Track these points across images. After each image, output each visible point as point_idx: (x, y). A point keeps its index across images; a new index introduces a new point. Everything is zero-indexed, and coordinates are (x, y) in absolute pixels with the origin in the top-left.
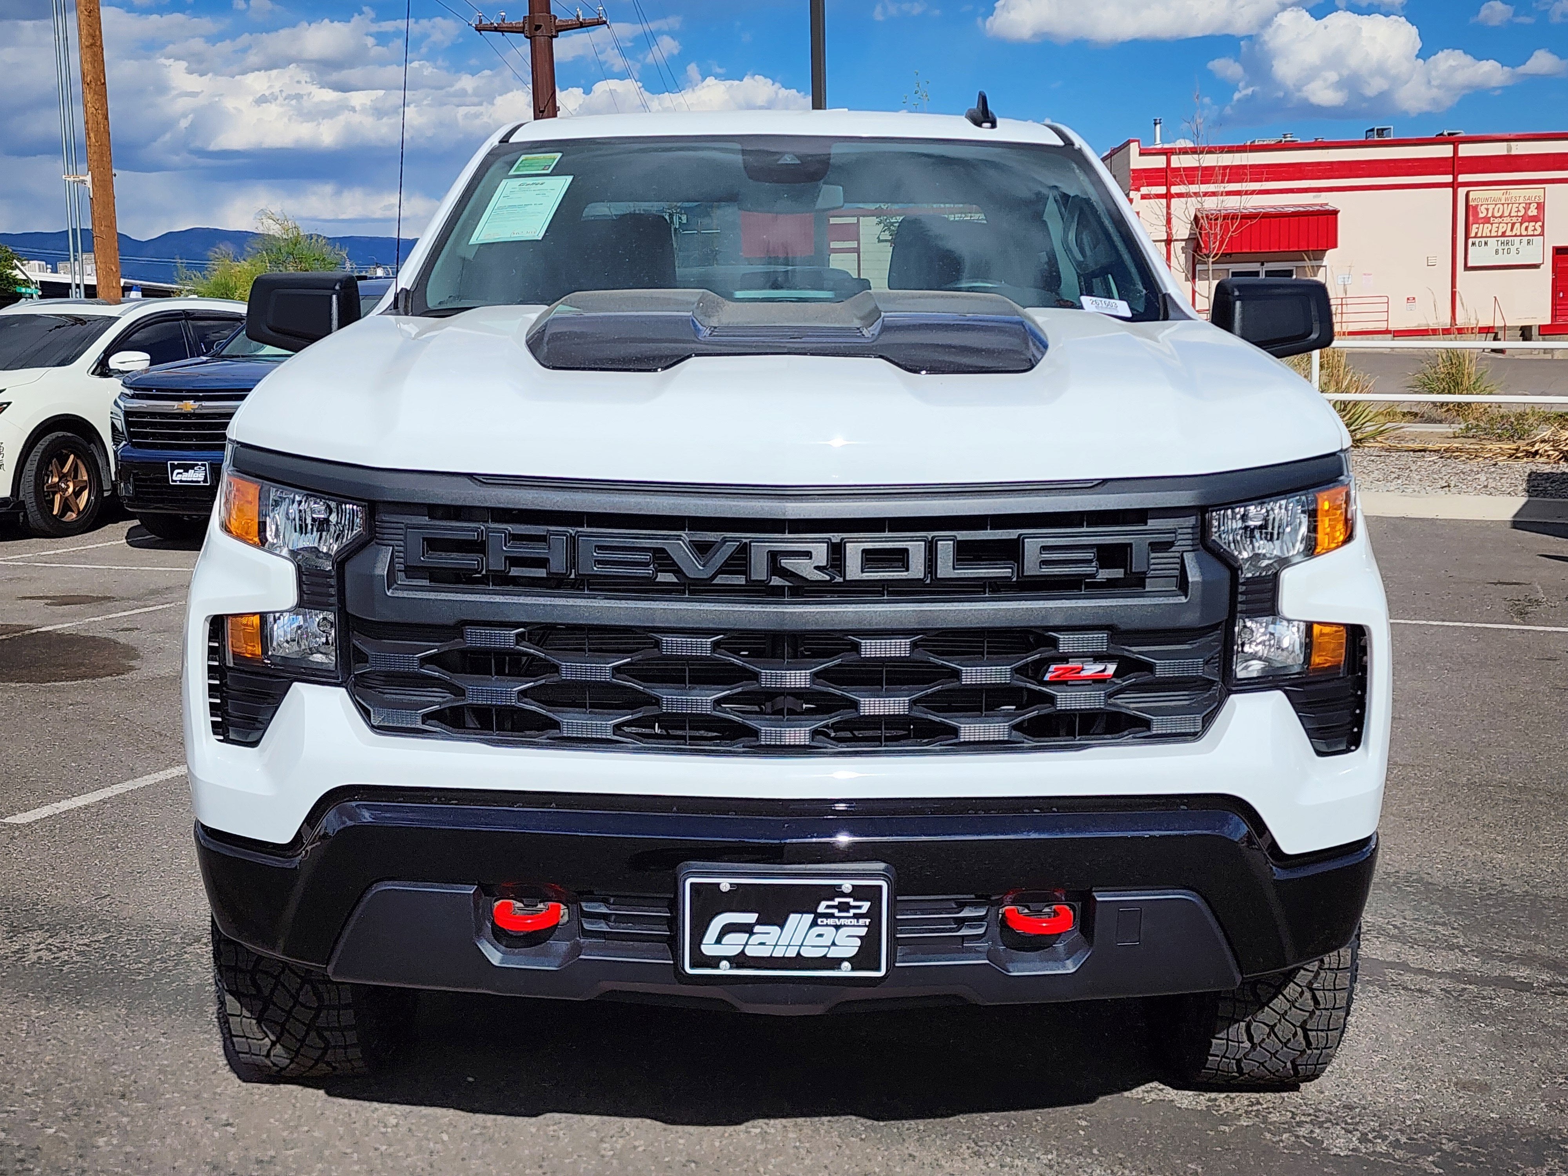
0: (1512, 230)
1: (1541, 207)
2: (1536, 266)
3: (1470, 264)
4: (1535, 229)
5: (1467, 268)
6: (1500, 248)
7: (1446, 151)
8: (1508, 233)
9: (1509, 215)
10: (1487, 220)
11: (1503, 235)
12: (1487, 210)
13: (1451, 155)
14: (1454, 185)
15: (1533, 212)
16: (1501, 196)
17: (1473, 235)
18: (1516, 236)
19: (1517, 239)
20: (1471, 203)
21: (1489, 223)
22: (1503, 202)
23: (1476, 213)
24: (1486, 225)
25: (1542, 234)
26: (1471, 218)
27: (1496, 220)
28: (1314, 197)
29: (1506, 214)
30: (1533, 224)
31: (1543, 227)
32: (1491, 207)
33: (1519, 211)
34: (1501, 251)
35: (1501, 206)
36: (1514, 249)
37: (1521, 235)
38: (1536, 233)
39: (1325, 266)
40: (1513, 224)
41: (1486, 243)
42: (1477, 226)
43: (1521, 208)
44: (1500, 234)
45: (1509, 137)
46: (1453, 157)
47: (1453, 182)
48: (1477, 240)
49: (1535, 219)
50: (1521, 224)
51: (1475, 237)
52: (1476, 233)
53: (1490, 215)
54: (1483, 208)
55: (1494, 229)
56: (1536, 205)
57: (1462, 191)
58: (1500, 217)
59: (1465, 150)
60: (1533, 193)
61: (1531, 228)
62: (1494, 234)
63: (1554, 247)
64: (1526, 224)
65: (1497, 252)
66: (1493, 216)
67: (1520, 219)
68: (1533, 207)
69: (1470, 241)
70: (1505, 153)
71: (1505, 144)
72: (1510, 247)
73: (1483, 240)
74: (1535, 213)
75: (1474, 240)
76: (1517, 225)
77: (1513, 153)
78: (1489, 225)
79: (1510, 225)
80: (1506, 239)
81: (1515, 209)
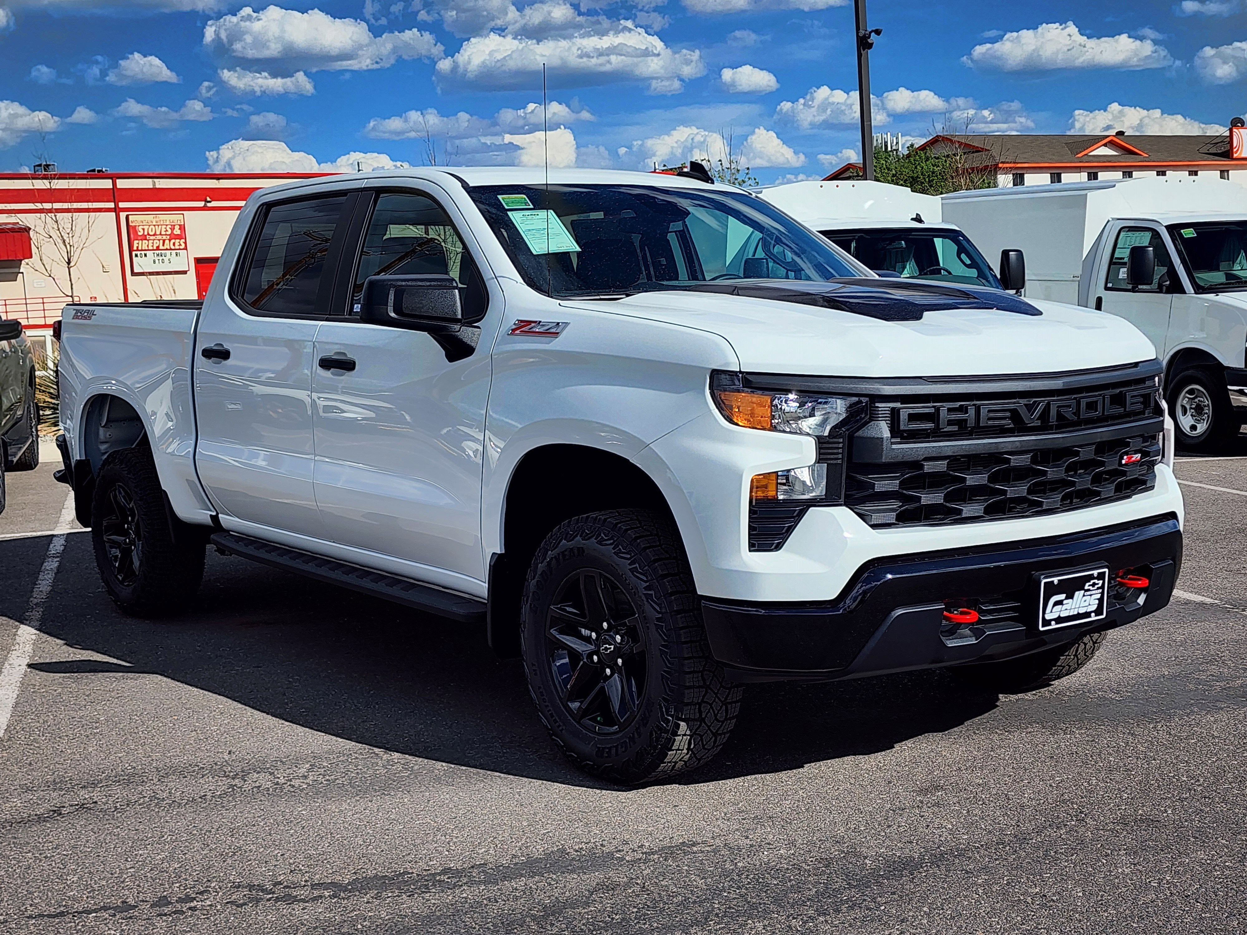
0: (163, 245)
1: (182, 228)
2: (185, 272)
3: (136, 271)
4: (180, 245)
5: (133, 274)
6: (156, 259)
7: (107, 184)
8: (161, 247)
9: (161, 234)
10: (144, 238)
11: (158, 248)
12: (143, 229)
13: (111, 187)
14: (117, 210)
15: (177, 231)
16: (152, 219)
17: (135, 248)
18: (167, 249)
19: (168, 252)
20: (131, 224)
21: (146, 239)
22: (154, 223)
23: (136, 232)
24: (144, 241)
25: (186, 248)
26: (132, 236)
27: (152, 238)
28: (7, 217)
29: (158, 233)
30: (178, 241)
31: (185, 243)
32: (146, 228)
33: (167, 231)
34: (157, 261)
35: (153, 227)
36: (166, 259)
37: (171, 249)
38: (181, 247)
39: (22, 273)
40: (164, 241)
41: (145, 255)
42: (137, 241)
43: (168, 229)
44: (155, 248)
45: (151, 175)
46: (113, 189)
47: (115, 208)
48: (138, 253)
49: (179, 237)
50: (170, 240)
51: (138, 250)
52: (138, 247)
53: (146, 233)
54: (140, 228)
55: (150, 245)
56: (178, 227)
57: (123, 215)
58: (154, 235)
59: (122, 184)
60: (175, 218)
61: (177, 244)
62: (151, 248)
63: (195, 258)
64: (173, 241)
65: (154, 262)
66: (148, 234)
67: (168, 237)
68: (177, 227)
69: (134, 253)
70: (151, 187)
71: (151, 180)
72: (164, 258)
73: (143, 252)
74: (179, 232)
75: (136, 252)
76: (167, 242)
77: (157, 186)
78: (146, 241)
79: (161, 241)
80: (160, 252)
81: (163, 230)
